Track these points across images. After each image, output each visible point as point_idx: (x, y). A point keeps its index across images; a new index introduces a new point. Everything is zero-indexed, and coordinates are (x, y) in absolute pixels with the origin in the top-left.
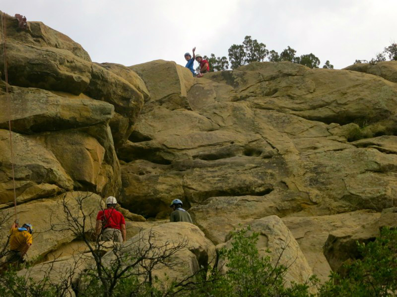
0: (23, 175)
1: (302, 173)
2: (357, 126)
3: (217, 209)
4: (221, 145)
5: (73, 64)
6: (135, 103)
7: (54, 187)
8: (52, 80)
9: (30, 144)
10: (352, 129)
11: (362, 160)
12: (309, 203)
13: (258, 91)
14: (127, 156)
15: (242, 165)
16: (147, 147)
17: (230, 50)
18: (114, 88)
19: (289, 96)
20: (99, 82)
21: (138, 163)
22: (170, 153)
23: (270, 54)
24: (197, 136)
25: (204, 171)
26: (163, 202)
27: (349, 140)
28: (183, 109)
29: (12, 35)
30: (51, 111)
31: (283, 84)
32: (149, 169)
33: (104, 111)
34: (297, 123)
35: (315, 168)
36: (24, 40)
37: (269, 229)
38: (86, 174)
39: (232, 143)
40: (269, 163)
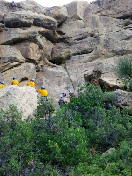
0: (7, 61)
2: (128, 20)
3: (73, 61)
4: (83, 34)
5: (27, 17)
6: (53, 25)
7: (17, 63)
9: (11, 49)
10: (126, 21)
11: (122, 35)
12: (102, 55)
13: (105, 8)
15: (87, 42)
16: (63, 38)
18: (44, 21)
19: (113, 9)
24: (77, 31)
25: (76, 45)
26: (63, 58)
28: (78, 20)
29: (11, 9)
30: (17, 36)
31: (113, 4)
32: (62, 46)
33: (34, 33)
34: (111, 20)
35: (107, 40)
37: (9, 93)
38: (29, 56)
39: (87, 33)
40: (95, 40)
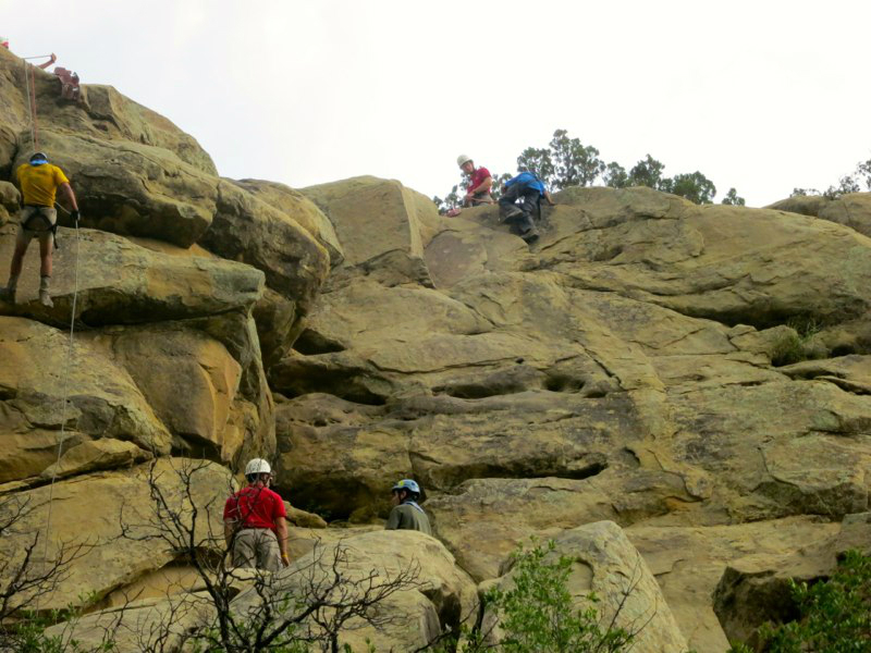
0: (63, 420)
1: (671, 431)
2: (794, 332)
3: (482, 504)
4: (494, 364)
5: (178, 180)
6: (311, 269)
7: (129, 446)
8: (132, 213)
9: (80, 351)
10: (783, 337)
11: (802, 407)
12: (684, 497)
13: (580, 251)
14: (289, 383)
15: (542, 411)
16: (334, 367)
17: (522, 160)
18: (266, 235)
19: (646, 262)
20: (233, 221)
21: (314, 401)
22: (383, 379)
23: (608, 171)
24: (443, 345)
25: (456, 421)
26: (366, 487)
27: (776, 363)
28: (415, 284)
29: (47, 113)
30: (128, 281)
31: (635, 236)
32: (337, 413)
33: (241, 285)
34: (662, 321)
35: (699, 422)
36: (72, 124)
37: (597, 550)
38: (200, 421)
39: (520, 361)
40: (600, 407)
